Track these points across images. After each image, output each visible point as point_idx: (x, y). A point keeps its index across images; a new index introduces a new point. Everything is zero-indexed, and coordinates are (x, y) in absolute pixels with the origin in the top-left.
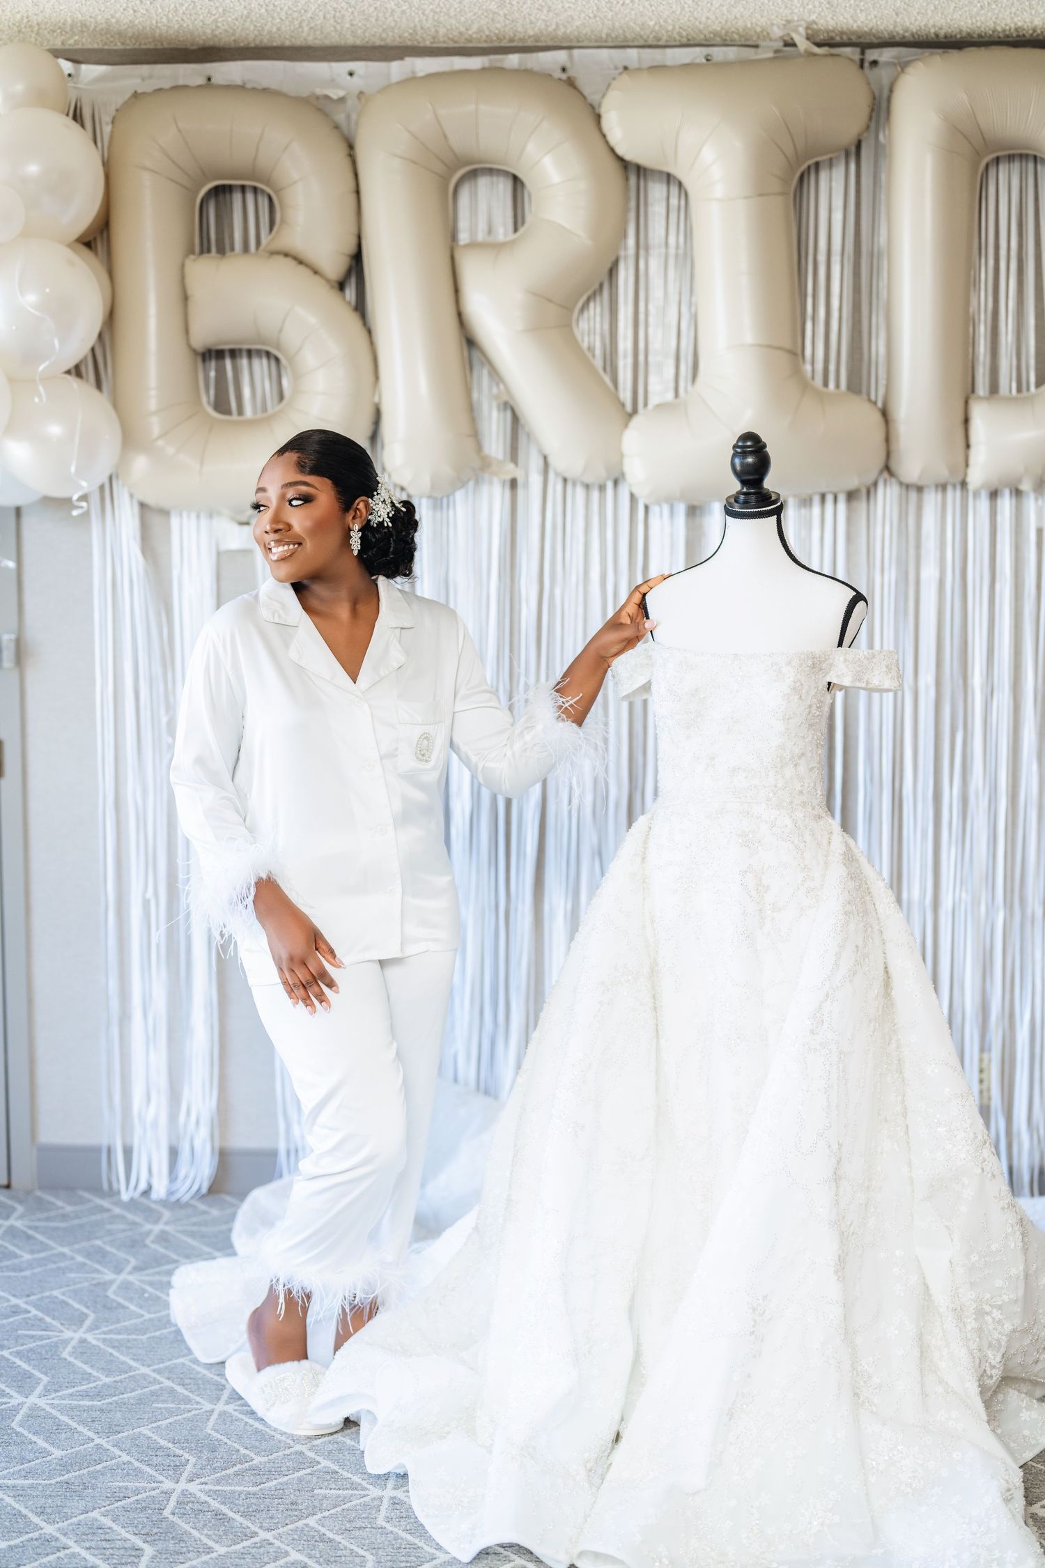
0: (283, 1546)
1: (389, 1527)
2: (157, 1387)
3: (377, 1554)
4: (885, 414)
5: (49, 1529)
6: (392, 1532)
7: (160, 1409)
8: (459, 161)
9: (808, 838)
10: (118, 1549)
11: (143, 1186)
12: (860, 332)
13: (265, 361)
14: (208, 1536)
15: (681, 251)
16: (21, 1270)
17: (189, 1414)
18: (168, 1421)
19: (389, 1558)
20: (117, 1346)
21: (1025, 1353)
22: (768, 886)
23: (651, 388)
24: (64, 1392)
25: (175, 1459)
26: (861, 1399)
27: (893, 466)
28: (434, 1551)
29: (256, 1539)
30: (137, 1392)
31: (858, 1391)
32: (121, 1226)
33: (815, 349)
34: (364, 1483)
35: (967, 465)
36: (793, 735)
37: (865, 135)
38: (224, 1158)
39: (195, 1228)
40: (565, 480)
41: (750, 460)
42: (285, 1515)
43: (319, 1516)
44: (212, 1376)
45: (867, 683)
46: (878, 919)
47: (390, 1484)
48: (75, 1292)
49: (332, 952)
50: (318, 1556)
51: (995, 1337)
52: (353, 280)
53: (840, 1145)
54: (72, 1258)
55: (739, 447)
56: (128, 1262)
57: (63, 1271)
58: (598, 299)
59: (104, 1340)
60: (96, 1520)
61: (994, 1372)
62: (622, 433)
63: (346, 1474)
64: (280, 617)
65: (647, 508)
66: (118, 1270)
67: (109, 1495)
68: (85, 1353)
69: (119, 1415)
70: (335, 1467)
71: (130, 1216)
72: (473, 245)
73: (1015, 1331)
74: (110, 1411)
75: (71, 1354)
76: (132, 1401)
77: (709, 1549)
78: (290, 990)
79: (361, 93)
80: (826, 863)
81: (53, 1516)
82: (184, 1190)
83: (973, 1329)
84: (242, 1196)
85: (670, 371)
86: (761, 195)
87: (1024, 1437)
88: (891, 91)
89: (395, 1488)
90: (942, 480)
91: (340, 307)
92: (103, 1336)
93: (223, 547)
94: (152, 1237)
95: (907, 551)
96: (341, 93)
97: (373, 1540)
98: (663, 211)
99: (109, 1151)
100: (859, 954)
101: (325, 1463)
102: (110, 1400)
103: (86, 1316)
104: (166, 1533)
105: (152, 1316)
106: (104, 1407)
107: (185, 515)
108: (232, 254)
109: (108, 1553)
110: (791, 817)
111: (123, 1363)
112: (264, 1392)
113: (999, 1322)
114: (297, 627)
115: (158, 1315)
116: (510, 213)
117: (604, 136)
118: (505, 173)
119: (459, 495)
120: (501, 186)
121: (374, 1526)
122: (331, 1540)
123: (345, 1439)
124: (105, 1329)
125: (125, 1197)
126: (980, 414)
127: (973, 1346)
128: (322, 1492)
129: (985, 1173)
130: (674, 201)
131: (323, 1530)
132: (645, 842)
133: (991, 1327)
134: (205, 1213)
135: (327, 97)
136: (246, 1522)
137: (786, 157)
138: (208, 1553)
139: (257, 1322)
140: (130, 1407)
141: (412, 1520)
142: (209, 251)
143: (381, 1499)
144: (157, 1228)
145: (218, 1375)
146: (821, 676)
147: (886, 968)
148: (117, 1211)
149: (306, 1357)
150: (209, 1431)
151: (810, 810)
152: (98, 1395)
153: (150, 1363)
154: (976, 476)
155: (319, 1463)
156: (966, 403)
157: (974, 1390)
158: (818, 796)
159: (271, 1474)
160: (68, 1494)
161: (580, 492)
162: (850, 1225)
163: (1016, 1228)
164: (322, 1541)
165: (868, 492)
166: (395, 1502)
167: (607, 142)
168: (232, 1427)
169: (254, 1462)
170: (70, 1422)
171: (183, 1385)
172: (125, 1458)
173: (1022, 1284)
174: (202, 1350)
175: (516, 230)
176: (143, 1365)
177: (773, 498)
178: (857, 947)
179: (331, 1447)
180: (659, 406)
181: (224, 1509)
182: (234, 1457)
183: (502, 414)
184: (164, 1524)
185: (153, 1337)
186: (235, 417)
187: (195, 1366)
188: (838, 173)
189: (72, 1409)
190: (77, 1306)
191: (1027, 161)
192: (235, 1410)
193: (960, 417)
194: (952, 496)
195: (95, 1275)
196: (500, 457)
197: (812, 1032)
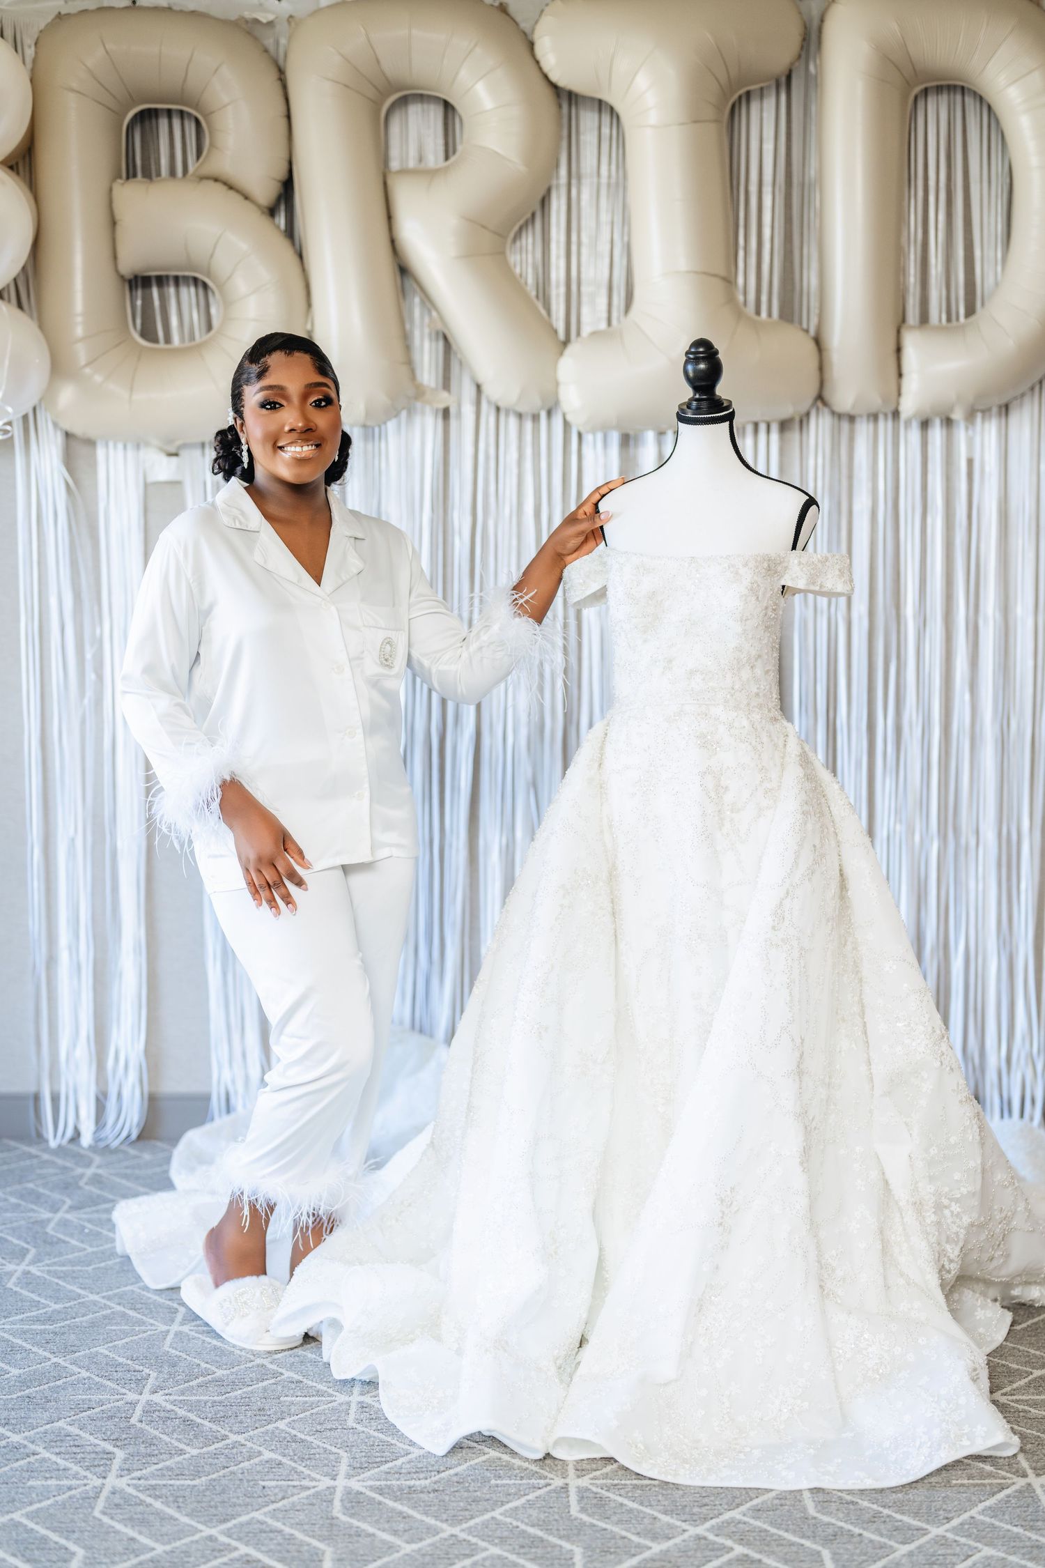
0: (255, 1447)
1: (360, 1428)
2: (109, 1311)
3: (351, 1451)
4: (818, 341)
5: (15, 1438)
6: (363, 1432)
7: (114, 1330)
8: (392, 87)
9: (765, 739)
10: (89, 1453)
11: (70, 1133)
12: (792, 263)
13: (192, 289)
14: (179, 1440)
15: (613, 180)
17: (145, 1335)
18: (124, 1341)
19: (364, 1454)
20: (64, 1276)
21: (981, 1250)
22: (726, 787)
23: (583, 318)
24: (14, 1318)
25: (136, 1373)
26: (826, 1292)
27: (826, 395)
28: (407, 1447)
29: (227, 1442)
30: (88, 1317)
31: (823, 1284)
32: (51, 1171)
33: (746, 279)
34: (330, 1391)
35: (899, 394)
36: (750, 637)
37: (797, 64)
38: (154, 1104)
39: (129, 1171)
40: (498, 409)
41: (702, 366)
42: (254, 1420)
43: (288, 1420)
44: (164, 1301)
45: (821, 585)
46: (833, 822)
47: (356, 1390)
48: (14, 1230)
49: (301, 853)
50: (292, 1454)
51: (954, 1231)
52: (282, 207)
53: (803, 1040)
54: (6, 1200)
55: (692, 353)
56: (64, 1202)
58: (530, 228)
59: (49, 1272)
60: (63, 1429)
61: (953, 1266)
62: (558, 359)
63: (310, 1383)
64: (240, 523)
65: (580, 435)
66: (55, 1209)
67: (73, 1407)
68: (30, 1283)
69: (73, 1337)
70: (297, 1377)
71: (60, 1162)
72: (404, 172)
73: (972, 1225)
74: (63, 1333)
75: (16, 1285)
76: (84, 1324)
77: (682, 1437)
78: (255, 892)
79: (291, 17)
80: (782, 765)
81: (18, 1426)
82: (112, 1136)
83: (932, 1222)
84: (174, 1141)
85: (602, 302)
86: (695, 122)
87: (980, 1334)
88: (822, 21)
89: (362, 1394)
90: (874, 410)
91: (271, 232)
92: (47, 1268)
93: (151, 479)
94: (85, 1180)
95: (840, 481)
96: (271, 17)
97: (345, 1438)
98: (595, 141)
99: (37, 1098)
100: (817, 853)
101: (288, 1374)
102: (62, 1324)
103: (28, 1250)
104: (136, 1438)
105: (95, 1249)
106: (57, 1330)
107: (111, 444)
108: (159, 178)
109: (79, 1456)
110: (748, 718)
111: (71, 1291)
112: (222, 1307)
113: (958, 1215)
114: (258, 532)
115: (101, 1248)
116: (441, 141)
117: (538, 62)
118: (436, 99)
119: (391, 425)
120: (432, 114)
121: (345, 1427)
122: (303, 1441)
123: (308, 1353)
124: (48, 1262)
125: (53, 1144)
126: (913, 345)
127: (933, 1240)
128: (289, 1399)
129: (944, 1066)
130: (606, 131)
131: (294, 1432)
132: (602, 748)
133: (949, 1221)
134: (135, 1157)
135: (256, 21)
136: (214, 1427)
137: (721, 86)
138: (181, 1454)
139: (214, 1238)
140: (83, 1329)
141: (383, 1421)
142: (135, 176)
143: (349, 1403)
144: (90, 1172)
145: (170, 1300)
146: (776, 579)
147: (841, 870)
148: (46, 1157)
149: (265, 1273)
150: (167, 1349)
151: (766, 712)
152: (49, 1319)
153: (98, 1290)
154: (909, 405)
155: (282, 1374)
156: (899, 332)
157: (933, 1281)
158: (774, 699)
159: (233, 1385)
160: (31, 1407)
161: (513, 421)
162: (813, 1120)
163: (974, 1122)
164: (293, 1442)
165: (801, 422)
166: (363, 1407)
167: (540, 69)
168: (190, 1345)
169: (216, 1374)
170: (24, 1344)
171: (135, 1310)
172: (85, 1374)
173: (979, 1177)
174: (152, 1276)
175: (447, 158)
176: (92, 1293)
177: (725, 405)
178: (815, 846)
179: (292, 1360)
180: (592, 334)
181: (192, 1416)
182: (196, 1370)
183: (434, 344)
184: (133, 1431)
185: (98, 1268)
186: (162, 345)
187: (145, 1293)
188: (770, 103)
189: (24, 1332)
190: (15, 1241)
191: (955, 93)
192: (192, 1330)
193: (892, 347)
194: (884, 426)
195: (31, 1214)
196: (433, 385)
197: (774, 928)
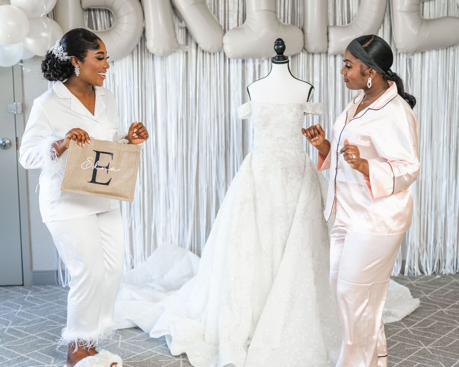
4: (303, 30)
12: (294, 5)
16: (39, 309)
23: (230, 22)
27: (306, 47)
33: (281, 10)
35: (328, 47)
40: (203, 51)
41: (280, 47)
45: (316, 112)
47: (181, 357)
54: (54, 304)
55: (277, 43)
57: (53, 308)
62: (223, 37)
63: (167, 356)
64: (64, 96)
65: (229, 59)
70: (162, 354)
85: (236, 17)
90: (320, 52)
99: (57, 272)
101: (159, 353)
110: (295, 152)
114: (70, 99)
119: (169, 57)
126: (332, 32)
143: (180, 361)
146: (303, 110)
148: (63, 290)
151: (300, 150)
154: (331, 51)
155: (157, 353)
156: (328, 28)
159: (144, 357)
161: (208, 56)
165: (298, 55)
166: (184, 362)
177: (286, 58)
178: (314, 190)
179: (159, 349)
180: (234, 28)
183: (182, 31)
192: (126, 342)
193: (326, 32)
194: (323, 56)
195: (63, 308)
196: (182, 43)
197: (304, 214)
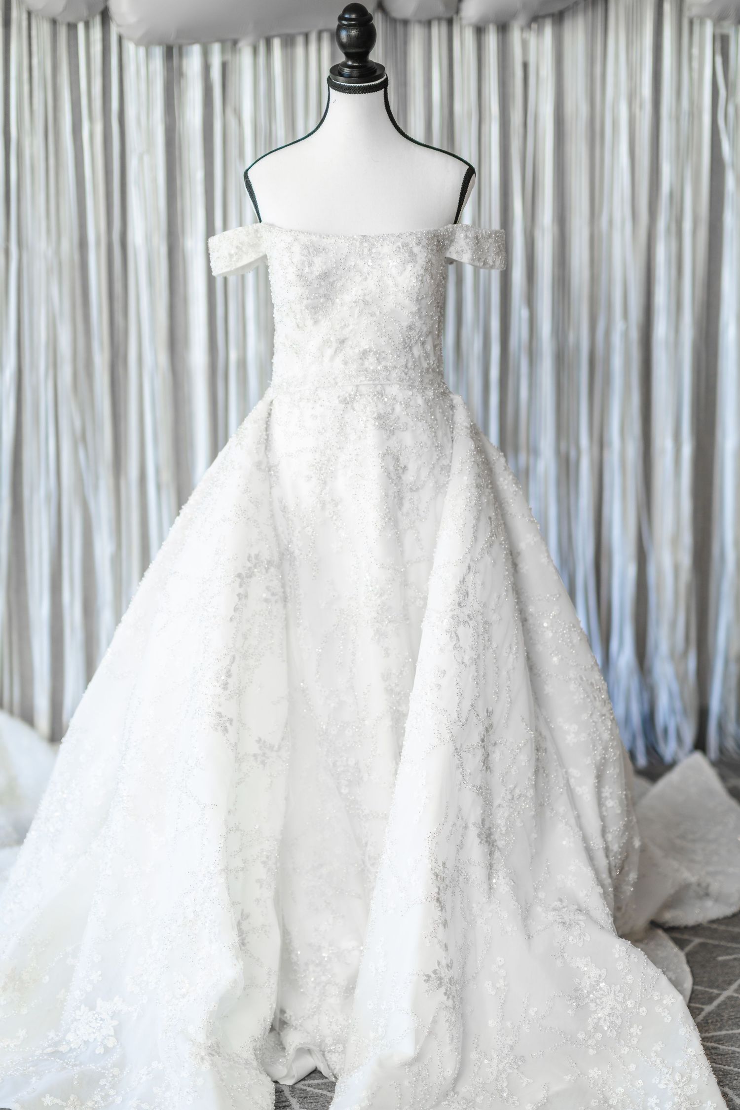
41: (356, 32)
55: (344, 19)
177: (378, 73)
194: (438, 32)
197: (459, 605)
